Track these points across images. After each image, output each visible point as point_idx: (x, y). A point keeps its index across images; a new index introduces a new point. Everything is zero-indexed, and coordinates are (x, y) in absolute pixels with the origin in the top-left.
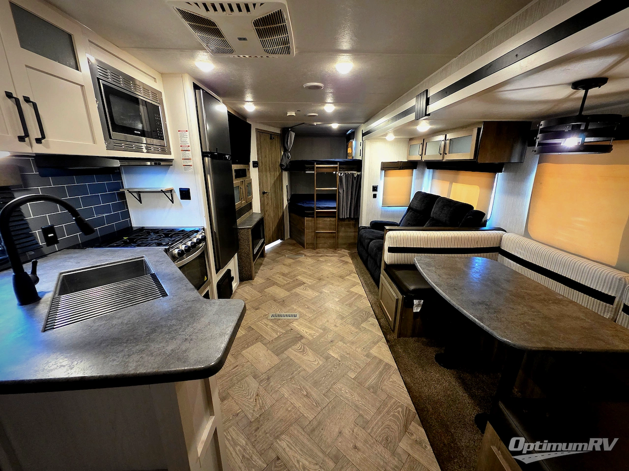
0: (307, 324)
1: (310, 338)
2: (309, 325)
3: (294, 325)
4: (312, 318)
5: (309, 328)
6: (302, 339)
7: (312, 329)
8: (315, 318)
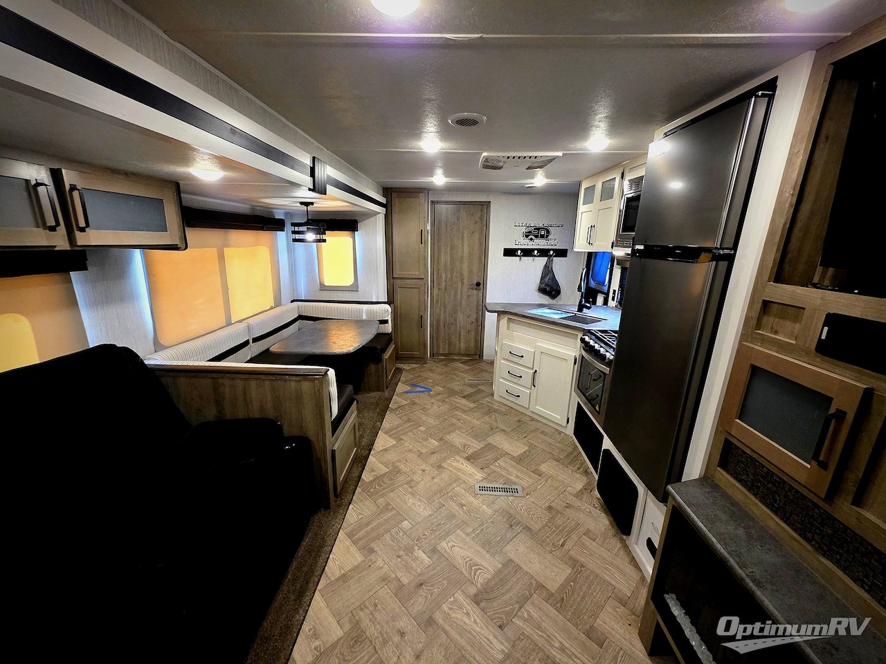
0: (462, 476)
1: (457, 457)
2: (459, 474)
3: (480, 475)
4: (454, 485)
5: (459, 470)
6: (467, 457)
7: (455, 468)
8: (451, 484)
